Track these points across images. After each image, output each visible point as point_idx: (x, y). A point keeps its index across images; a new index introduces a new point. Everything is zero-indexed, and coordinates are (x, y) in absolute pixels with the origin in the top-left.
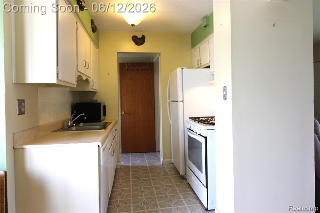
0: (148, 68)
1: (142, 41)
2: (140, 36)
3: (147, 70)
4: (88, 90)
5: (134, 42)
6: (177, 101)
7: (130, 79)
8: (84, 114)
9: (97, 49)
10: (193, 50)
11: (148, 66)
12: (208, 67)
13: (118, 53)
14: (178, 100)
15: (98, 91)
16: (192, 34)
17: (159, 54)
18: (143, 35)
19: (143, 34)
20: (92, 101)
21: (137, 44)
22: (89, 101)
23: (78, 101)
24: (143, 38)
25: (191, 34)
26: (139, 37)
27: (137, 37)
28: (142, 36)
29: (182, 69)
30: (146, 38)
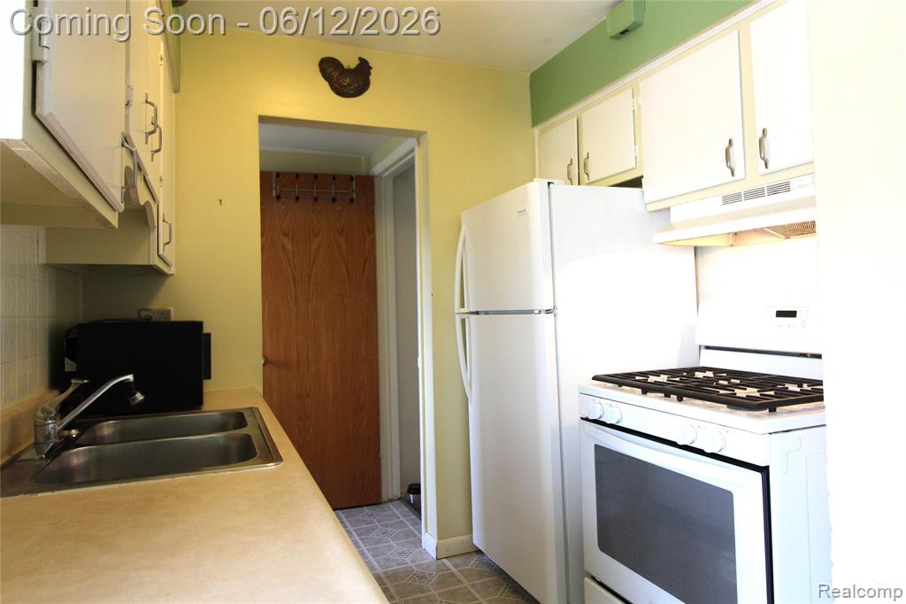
0: (354, 195)
1: (361, 82)
2: (350, 62)
3: (352, 201)
4: (145, 263)
5: (327, 83)
6: (531, 312)
7: (286, 235)
8: (130, 377)
9: (174, 95)
10: (536, 130)
11: (354, 188)
12: (636, 183)
13: (263, 119)
14: (536, 308)
15: (172, 271)
16: (532, 75)
17: (418, 136)
18: (360, 59)
19: (363, 57)
20: (144, 314)
21: (341, 91)
22: (132, 314)
23: (79, 314)
24: (364, 69)
25: (529, 74)
26: (345, 66)
27: (343, 67)
28: (358, 62)
29: (549, 183)
30: (372, 71)
